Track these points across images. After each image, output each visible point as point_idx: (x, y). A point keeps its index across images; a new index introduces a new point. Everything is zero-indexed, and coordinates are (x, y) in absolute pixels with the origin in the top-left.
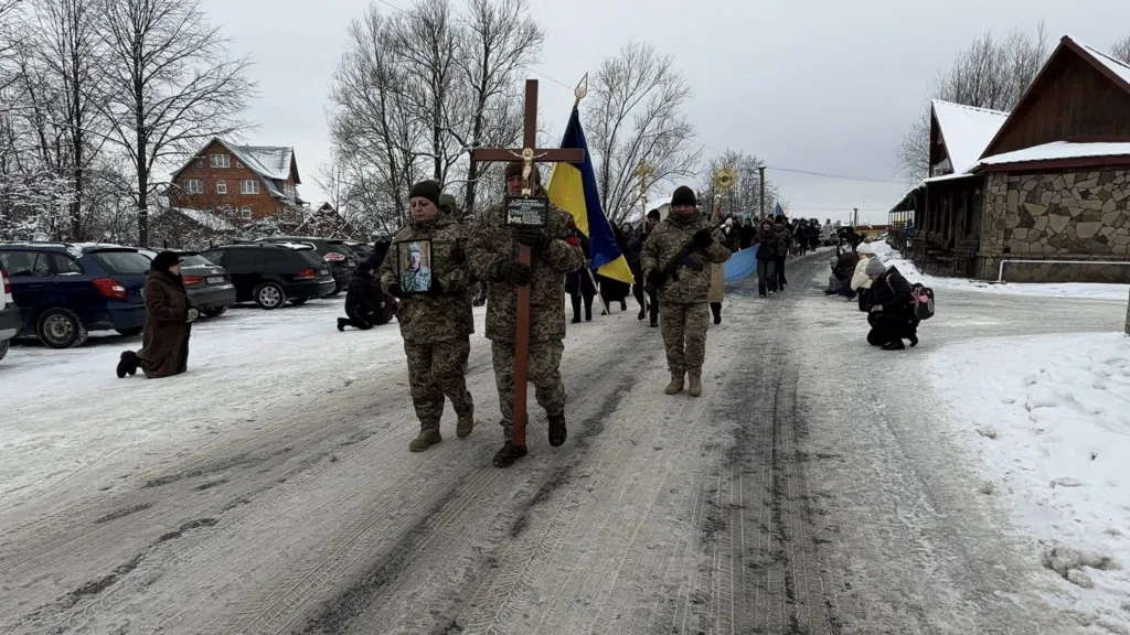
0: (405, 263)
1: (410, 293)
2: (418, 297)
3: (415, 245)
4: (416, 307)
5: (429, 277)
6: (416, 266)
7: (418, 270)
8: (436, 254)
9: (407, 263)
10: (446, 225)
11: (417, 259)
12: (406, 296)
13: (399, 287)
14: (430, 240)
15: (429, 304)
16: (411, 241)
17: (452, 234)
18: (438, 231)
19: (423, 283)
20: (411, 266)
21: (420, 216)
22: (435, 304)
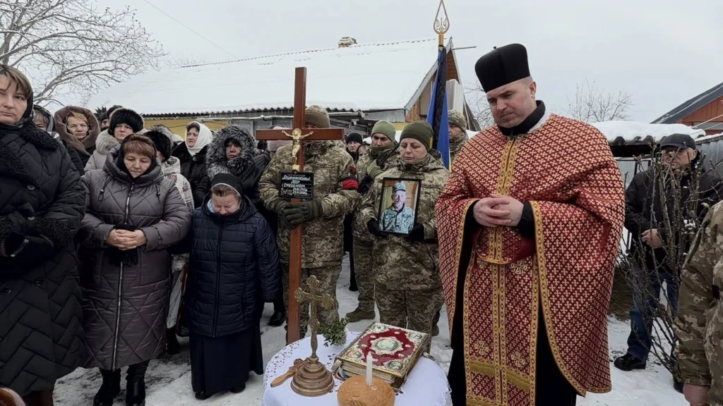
0: (388, 201)
1: (388, 233)
2: (396, 239)
3: (403, 184)
4: (393, 250)
5: (412, 220)
6: (399, 206)
7: (401, 210)
8: (423, 197)
9: (391, 202)
10: (435, 169)
11: (403, 199)
12: (384, 235)
13: (378, 223)
14: (420, 181)
15: (407, 249)
16: (400, 180)
17: (440, 179)
18: (426, 174)
19: (405, 226)
20: (393, 205)
21: (409, 158)
22: (413, 250)
